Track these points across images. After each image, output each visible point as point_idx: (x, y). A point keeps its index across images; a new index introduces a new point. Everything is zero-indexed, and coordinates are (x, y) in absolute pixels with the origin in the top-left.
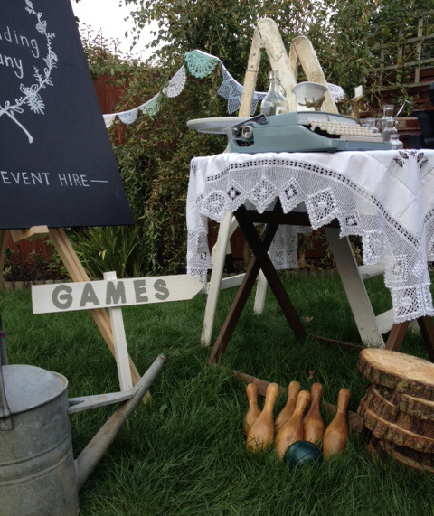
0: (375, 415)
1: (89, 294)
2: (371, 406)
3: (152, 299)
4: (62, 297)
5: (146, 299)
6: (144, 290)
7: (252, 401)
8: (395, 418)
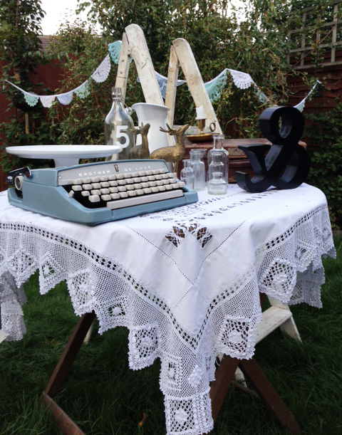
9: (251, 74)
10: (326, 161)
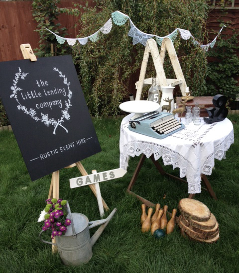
0: (183, 224)
1: (88, 180)
2: (182, 220)
3: (109, 179)
4: (80, 182)
5: (107, 179)
6: (106, 176)
7: (144, 210)
8: (189, 226)
9: (190, 31)
10: (225, 70)
